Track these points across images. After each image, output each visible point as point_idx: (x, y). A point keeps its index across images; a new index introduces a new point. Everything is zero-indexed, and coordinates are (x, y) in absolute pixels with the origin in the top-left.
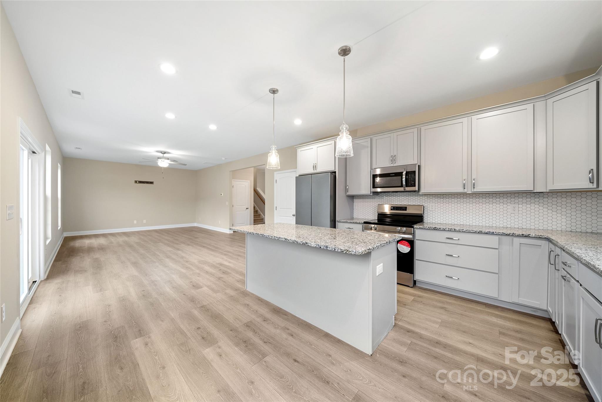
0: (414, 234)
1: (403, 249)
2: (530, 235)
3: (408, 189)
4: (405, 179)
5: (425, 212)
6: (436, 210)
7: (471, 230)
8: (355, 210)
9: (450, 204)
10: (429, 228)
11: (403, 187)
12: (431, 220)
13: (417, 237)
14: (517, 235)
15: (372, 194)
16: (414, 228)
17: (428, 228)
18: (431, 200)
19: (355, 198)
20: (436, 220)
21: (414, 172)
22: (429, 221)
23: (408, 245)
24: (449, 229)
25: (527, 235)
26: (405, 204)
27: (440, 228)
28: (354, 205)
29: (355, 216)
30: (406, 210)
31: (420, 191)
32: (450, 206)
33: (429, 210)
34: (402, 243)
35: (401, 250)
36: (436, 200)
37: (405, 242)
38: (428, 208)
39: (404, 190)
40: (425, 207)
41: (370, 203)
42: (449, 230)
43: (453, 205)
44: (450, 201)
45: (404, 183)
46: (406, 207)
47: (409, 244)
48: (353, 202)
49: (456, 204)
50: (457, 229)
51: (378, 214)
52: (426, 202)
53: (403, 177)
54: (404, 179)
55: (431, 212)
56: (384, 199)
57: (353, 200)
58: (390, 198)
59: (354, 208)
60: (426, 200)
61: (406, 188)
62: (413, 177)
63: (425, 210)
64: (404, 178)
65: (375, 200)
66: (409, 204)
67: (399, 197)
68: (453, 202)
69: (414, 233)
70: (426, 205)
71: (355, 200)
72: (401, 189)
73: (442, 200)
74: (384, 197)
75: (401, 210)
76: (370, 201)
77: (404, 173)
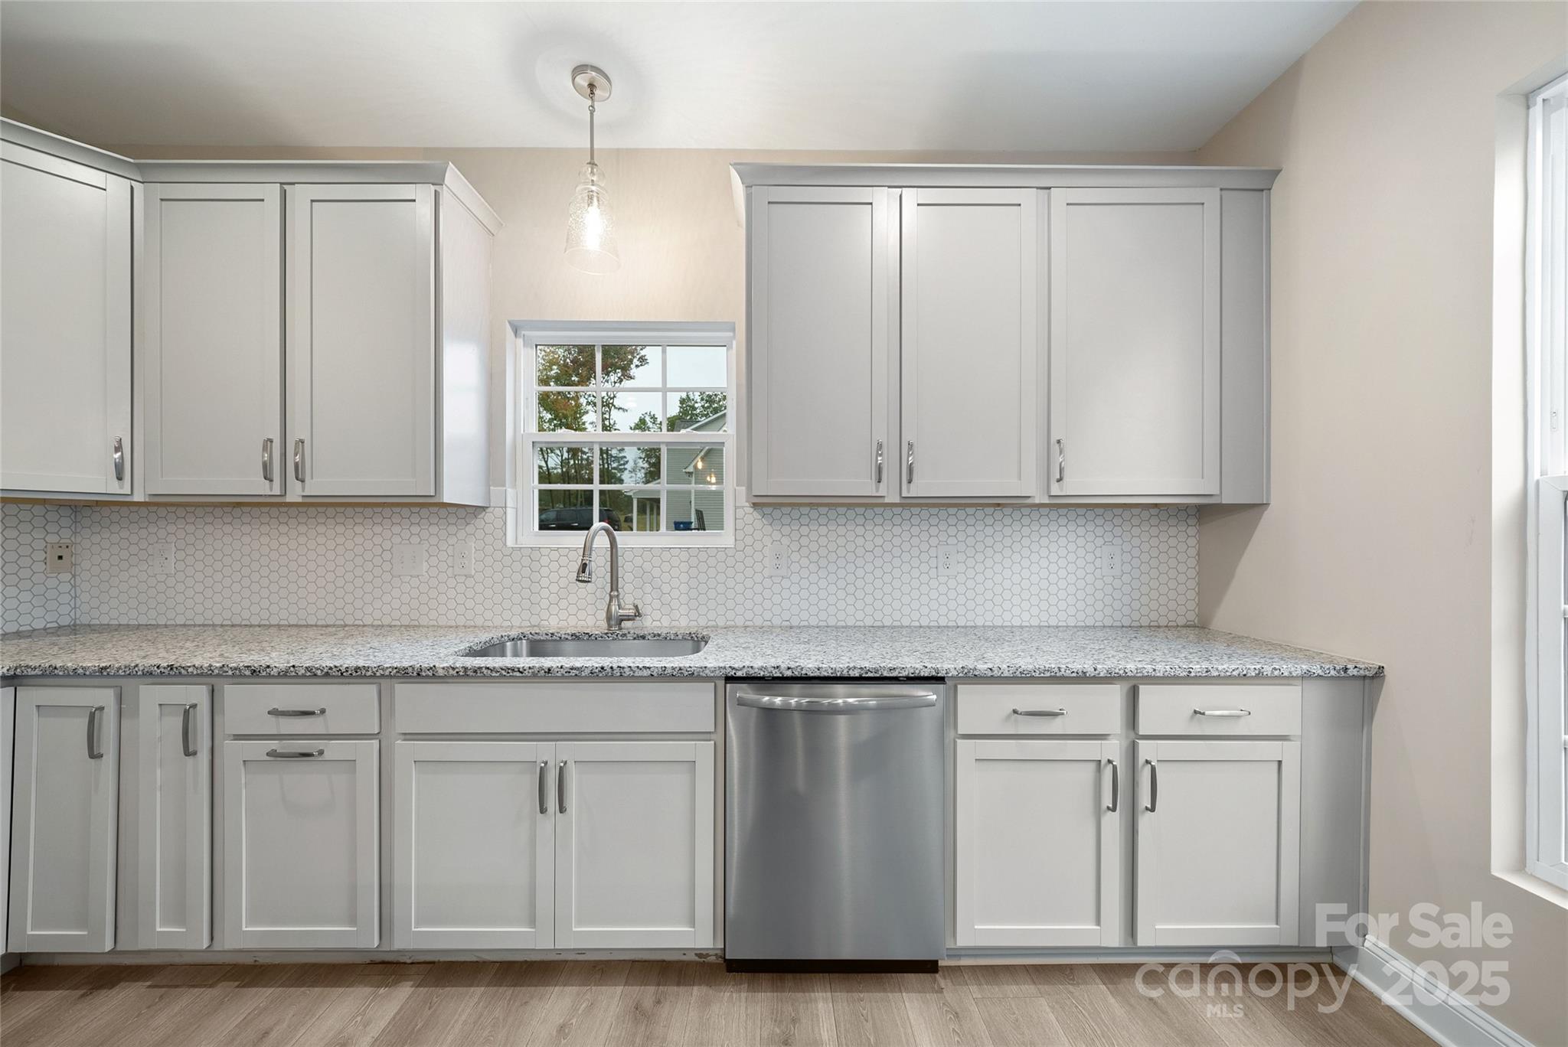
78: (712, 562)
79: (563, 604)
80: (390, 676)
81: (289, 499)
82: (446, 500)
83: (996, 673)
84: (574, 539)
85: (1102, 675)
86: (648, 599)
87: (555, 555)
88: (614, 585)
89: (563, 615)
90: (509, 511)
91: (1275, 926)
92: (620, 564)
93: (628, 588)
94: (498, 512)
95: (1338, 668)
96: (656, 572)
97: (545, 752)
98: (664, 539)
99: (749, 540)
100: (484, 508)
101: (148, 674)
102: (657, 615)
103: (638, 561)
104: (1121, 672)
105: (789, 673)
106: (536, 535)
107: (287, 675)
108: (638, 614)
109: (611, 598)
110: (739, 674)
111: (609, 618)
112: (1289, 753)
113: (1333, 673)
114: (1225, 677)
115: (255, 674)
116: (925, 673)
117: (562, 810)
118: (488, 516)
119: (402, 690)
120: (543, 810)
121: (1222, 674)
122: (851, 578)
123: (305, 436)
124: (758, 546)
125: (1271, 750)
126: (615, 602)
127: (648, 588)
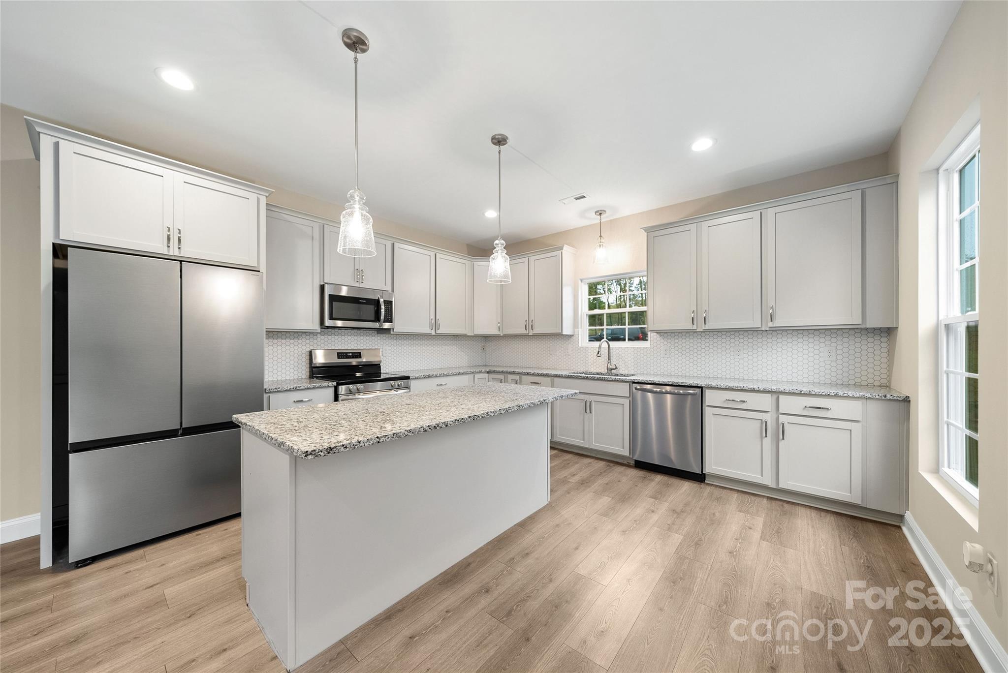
26: (353, 348)
30: (361, 357)
38: (385, 355)
41: (288, 348)
46: (360, 353)
62: (390, 309)
65: (300, 341)
67: (343, 337)
70: (378, 347)
75: (353, 358)
76: (288, 343)
77: (382, 302)
78: (642, 352)
79: (595, 364)
80: (553, 376)
81: (530, 334)
82: (564, 334)
83: (719, 387)
84: (597, 344)
85: (761, 390)
86: (620, 364)
87: (592, 349)
88: (609, 358)
89: (595, 368)
90: (580, 336)
91: (849, 494)
92: (611, 352)
93: (614, 360)
94: (577, 336)
95: (880, 395)
96: (623, 355)
97: (586, 397)
98: (627, 344)
99: (655, 344)
100: (573, 335)
101: (510, 373)
102: (623, 369)
103: (617, 351)
104: (770, 390)
105: (650, 382)
106: (587, 343)
107: (533, 375)
108: (616, 368)
109: (608, 362)
110: (636, 381)
111: (608, 369)
112: (856, 428)
113: (877, 397)
114: (818, 395)
115: (528, 374)
116: (694, 385)
117: (591, 412)
118: (574, 338)
119: (556, 379)
120: (586, 412)
121: (817, 394)
122: (695, 358)
123: (533, 319)
124: (659, 346)
125: (848, 425)
126: (609, 363)
127: (620, 360)
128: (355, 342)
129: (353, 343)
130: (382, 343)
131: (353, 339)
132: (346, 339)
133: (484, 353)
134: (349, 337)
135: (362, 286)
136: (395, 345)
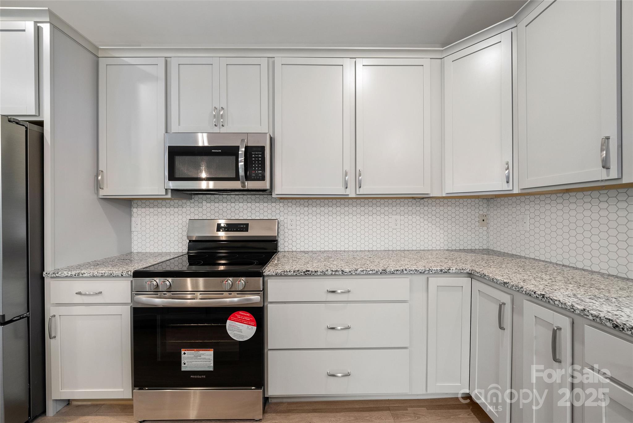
0: (263, 292)
1: (240, 331)
2: (450, 269)
3: (250, 185)
4: (243, 163)
5: (281, 232)
6: (298, 227)
7: (369, 270)
8: (135, 233)
9: (318, 216)
10: (295, 274)
11: (239, 180)
12: (290, 246)
13: (271, 297)
14: (434, 272)
15: (169, 196)
16: (263, 276)
17: (292, 273)
18: (290, 209)
19: (135, 205)
20: (298, 246)
21: (263, 148)
22: (286, 249)
23: (251, 321)
24: (332, 271)
25: (446, 270)
26: (245, 218)
27: (315, 271)
28: (133, 223)
29: (135, 248)
30: (247, 230)
31: (273, 190)
32: (318, 220)
33: (286, 229)
34: (236, 317)
35: (235, 335)
36: (298, 209)
37: (243, 314)
38: (286, 225)
39: (242, 188)
40: (281, 223)
41: (172, 217)
42: (334, 273)
43: (322, 218)
44: (318, 211)
45: (242, 172)
46: (248, 224)
47: (253, 318)
48: (131, 215)
49: (326, 216)
50: (347, 270)
51: (190, 241)
52: (282, 214)
53: (240, 159)
54: (241, 164)
55: (290, 232)
56: (204, 207)
57: (131, 211)
58: (217, 205)
59: (133, 229)
60: (282, 209)
61: (246, 184)
62: (260, 159)
63: (281, 228)
64: (241, 162)
65: (184, 210)
66: (253, 218)
67: (233, 205)
68: (322, 213)
69: (263, 289)
70: (282, 218)
71: (135, 210)
72: (237, 185)
73: (306, 209)
74: (204, 203)
75: (237, 231)
76: (172, 212)
77: (242, 150)
101: (528, 295)
128: (249, 210)
129: (245, 212)
130: (286, 211)
131: (245, 207)
132: (237, 207)
133: (485, 228)
134: (241, 205)
135: (223, 130)
136: (306, 213)
